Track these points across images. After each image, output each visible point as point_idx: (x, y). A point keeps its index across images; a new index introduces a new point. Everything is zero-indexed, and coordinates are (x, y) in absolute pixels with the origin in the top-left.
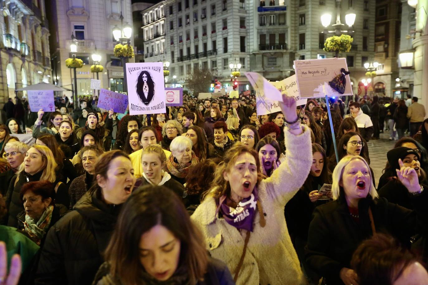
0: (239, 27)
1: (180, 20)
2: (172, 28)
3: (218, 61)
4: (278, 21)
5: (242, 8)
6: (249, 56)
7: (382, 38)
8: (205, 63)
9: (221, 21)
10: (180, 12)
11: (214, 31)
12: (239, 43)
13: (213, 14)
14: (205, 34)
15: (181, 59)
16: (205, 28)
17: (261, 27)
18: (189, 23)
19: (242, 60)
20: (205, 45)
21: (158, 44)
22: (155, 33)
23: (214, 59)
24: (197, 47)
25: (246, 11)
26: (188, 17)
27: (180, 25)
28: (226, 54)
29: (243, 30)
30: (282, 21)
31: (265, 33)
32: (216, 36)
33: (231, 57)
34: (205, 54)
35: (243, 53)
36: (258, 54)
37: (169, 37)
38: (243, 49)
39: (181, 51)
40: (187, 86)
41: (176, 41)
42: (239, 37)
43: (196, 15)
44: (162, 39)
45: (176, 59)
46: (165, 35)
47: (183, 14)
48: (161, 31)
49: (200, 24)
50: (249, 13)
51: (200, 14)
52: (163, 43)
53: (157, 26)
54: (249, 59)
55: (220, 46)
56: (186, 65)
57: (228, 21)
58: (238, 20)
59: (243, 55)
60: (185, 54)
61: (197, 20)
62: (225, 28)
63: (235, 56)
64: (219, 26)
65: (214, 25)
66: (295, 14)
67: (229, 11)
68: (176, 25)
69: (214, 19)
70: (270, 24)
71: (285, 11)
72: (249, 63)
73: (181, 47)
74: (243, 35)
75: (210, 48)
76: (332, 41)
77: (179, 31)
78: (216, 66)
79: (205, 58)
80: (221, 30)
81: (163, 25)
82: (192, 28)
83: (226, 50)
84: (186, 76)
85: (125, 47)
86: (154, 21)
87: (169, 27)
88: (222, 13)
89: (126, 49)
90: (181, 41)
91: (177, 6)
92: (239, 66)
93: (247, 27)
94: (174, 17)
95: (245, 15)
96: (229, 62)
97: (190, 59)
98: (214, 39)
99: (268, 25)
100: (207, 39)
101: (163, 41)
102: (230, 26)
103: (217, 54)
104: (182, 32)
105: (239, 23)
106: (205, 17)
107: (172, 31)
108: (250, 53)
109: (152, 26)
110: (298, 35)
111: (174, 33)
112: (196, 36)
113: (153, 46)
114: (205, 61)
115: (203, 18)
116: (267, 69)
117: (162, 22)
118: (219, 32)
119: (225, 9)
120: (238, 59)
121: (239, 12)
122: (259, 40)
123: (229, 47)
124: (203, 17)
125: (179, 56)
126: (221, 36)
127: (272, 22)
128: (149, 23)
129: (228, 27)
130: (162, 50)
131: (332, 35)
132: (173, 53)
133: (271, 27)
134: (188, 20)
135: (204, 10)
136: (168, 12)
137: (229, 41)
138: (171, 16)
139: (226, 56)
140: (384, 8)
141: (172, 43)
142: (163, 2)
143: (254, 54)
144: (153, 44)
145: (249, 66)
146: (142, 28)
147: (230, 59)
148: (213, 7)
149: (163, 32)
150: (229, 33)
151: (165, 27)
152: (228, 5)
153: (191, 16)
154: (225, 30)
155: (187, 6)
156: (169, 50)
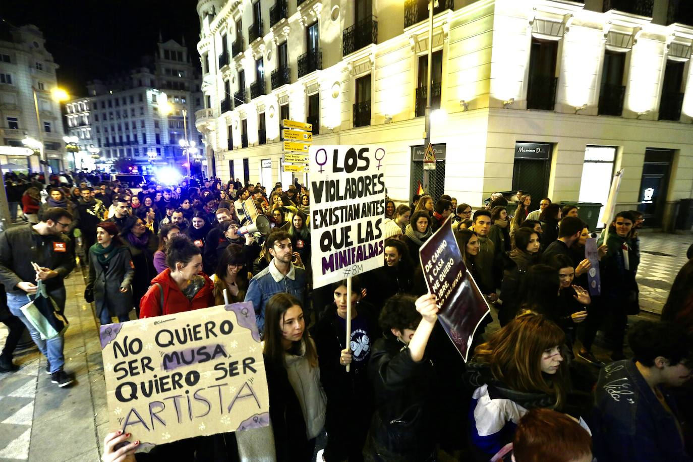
0: (154, 127)
1: (105, 115)
3: (139, 149)
5: (155, 114)
8: (129, 151)
10: (104, 109)
11: (135, 128)
12: (155, 138)
13: (133, 115)
14: (127, 129)
15: (108, 145)
16: (127, 125)
18: (113, 118)
19: (158, 150)
20: (128, 137)
21: (83, 131)
22: (81, 122)
23: (136, 148)
24: (121, 138)
26: (111, 114)
27: (105, 119)
28: (145, 145)
29: (157, 129)
32: (137, 131)
33: (149, 147)
34: (129, 143)
37: (95, 127)
38: (158, 142)
39: (107, 139)
41: (102, 130)
42: (154, 133)
43: (118, 114)
44: (87, 127)
45: (102, 145)
46: (91, 124)
47: (107, 111)
49: (123, 121)
51: (122, 113)
52: (90, 131)
53: (82, 117)
54: (163, 149)
55: (140, 139)
56: (113, 151)
57: (146, 122)
58: (153, 123)
59: (159, 146)
60: (111, 141)
61: (120, 117)
62: (143, 126)
63: (152, 146)
64: (139, 125)
65: (135, 124)
67: (146, 116)
68: (100, 118)
69: (134, 119)
70: (177, 127)
72: (164, 152)
73: (107, 136)
74: (158, 132)
75: (132, 139)
77: (104, 123)
78: (138, 153)
79: (129, 146)
80: (140, 127)
81: (88, 117)
82: (116, 123)
83: (145, 142)
84: (113, 159)
86: (78, 111)
87: (94, 119)
88: (141, 116)
90: (106, 131)
91: (101, 104)
93: (161, 128)
94: (98, 111)
95: (158, 119)
97: (115, 146)
98: (134, 133)
101: (90, 129)
102: (147, 125)
103: (137, 144)
105: (154, 125)
107: (97, 122)
108: (163, 145)
109: (77, 116)
111: (100, 124)
113: (78, 132)
114: (129, 148)
115: (124, 117)
117: (88, 114)
119: (142, 113)
121: (153, 117)
122: (170, 137)
123: (147, 140)
124: (125, 115)
125: (105, 143)
126: (140, 132)
128: (73, 113)
129: (146, 127)
130: (88, 136)
132: (99, 141)
134: (112, 116)
135: (125, 111)
136: (92, 107)
137: (147, 136)
138: (95, 110)
141: (98, 132)
142: (87, 98)
144: (79, 130)
146: (66, 115)
147: (149, 149)
148: (133, 110)
149: (88, 122)
150: (147, 131)
151: (91, 119)
152: (145, 111)
153: (115, 113)
154: (143, 128)
155: (110, 106)
156: (95, 137)
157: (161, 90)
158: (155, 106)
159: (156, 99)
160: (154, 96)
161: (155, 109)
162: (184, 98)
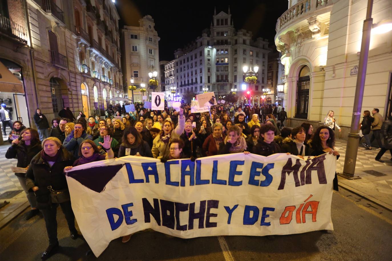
0: (207, 72)
1: (181, 69)
2: (177, 72)
3: (198, 87)
4: (225, 69)
5: (209, 63)
6: (211, 85)
7: (270, 78)
8: (192, 88)
9: (199, 69)
10: (181, 65)
11: (196, 74)
12: (207, 79)
13: (196, 66)
14: (192, 75)
15: (181, 86)
16: (192, 72)
17: (217, 72)
18: (185, 70)
19: (209, 87)
20: (192, 80)
21: (171, 80)
22: (170, 74)
23: (196, 86)
24: (188, 81)
25: (211, 65)
26: (184, 67)
27: (181, 71)
28: (202, 84)
29: (209, 73)
30: (226, 70)
31: (219, 75)
32: (197, 76)
33: (204, 85)
34: (192, 84)
35: (209, 83)
36: (216, 84)
37: (176, 76)
38: (209, 81)
39: (182, 82)
40: (184, 98)
41: (179, 78)
42: (207, 76)
43: (188, 66)
44: (173, 77)
45: (179, 86)
46: (174, 75)
47: (183, 66)
48: (172, 73)
49: (190, 70)
50: (212, 66)
51: (190, 66)
52: (174, 79)
53: (171, 71)
54: (212, 86)
55: (199, 80)
56: (184, 89)
57: (202, 69)
58: (207, 69)
59: (209, 84)
61: (189, 68)
62: (201, 72)
63: (205, 85)
64: (198, 71)
65: (196, 71)
66: (232, 66)
67: (203, 65)
68: (179, 71)
69: (196, 68)
70: (221, 71)
71: (228, 65)
72: (212, 88)
74: (209, 75)
75: (194, 81)
76: (248, 79)
77: (180, 74)
78: (197, 89)
79: (192, 85)
81: (173, 71)
82: (186, 72)
83: (201, 82)
84: (183, 93)
85: (154, 80)
86: (169, 69)
87: (176, 72)
88: (200, 66)
89: (155, 81)
90: (181, 78)
91: (180, 62)
92: (207, 89)
93: (211, 72)
94: (178, 67)
95: (210, 66)
96: (203, 88)
97: (185, 86)
98: (196, 77)
99: (220, 71)
100: (193, 77)
101: (174, 78)
102: (203, 71)
103: (197, 84)
104: (182, 74)
105: (207, 70)
106: (192, 67)
107: (177, 73)
108: (212, 83)
109: (168, 71)
110: (234, 76)
111: (178, 74)
112: (188, 76)
113: (169, 80)
114: (192, 87)
115: (191, 68)
116: (220, 91)
117: (173, 69)
118: (198, 74)
119: (201, 64)
120: (207, 86)
121: (207, 65)
122: (216, 78)
123: (203, 81)
124: (191, 67)
125: (180, 85)
126: (199, 76)
127: (222, 70)
128: (167, 70)
129: (202, 72)
130: (173, 82)
131: (248, 76)
132: (178, 83)
133: (222, 72)
135: (192, 64)
136: (176, 65)
137: (203, 78)
138: (177, 67)
139: (201, 85)
140: (271, 65)
141: (177, 79)
142: (174, 60)
143: (214, 84)
144: (169, 79)
145: (212, 89)
146: (164, 72)
147: (203, 86)
148: (196, 63)
149: (173, 74)
150: (203, 75)
151: (175, 72)
152: (203, 62)
153: (186, 67)
154: (201, 73)
155: (184, 62)
156: (176, 82)
157: (213, 46)
158: (209, 58)
159: (209, 53)
160: (209, 51)
161: (209, 60)
162: (227, 50)
